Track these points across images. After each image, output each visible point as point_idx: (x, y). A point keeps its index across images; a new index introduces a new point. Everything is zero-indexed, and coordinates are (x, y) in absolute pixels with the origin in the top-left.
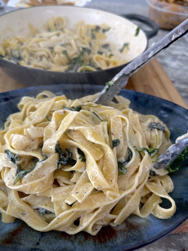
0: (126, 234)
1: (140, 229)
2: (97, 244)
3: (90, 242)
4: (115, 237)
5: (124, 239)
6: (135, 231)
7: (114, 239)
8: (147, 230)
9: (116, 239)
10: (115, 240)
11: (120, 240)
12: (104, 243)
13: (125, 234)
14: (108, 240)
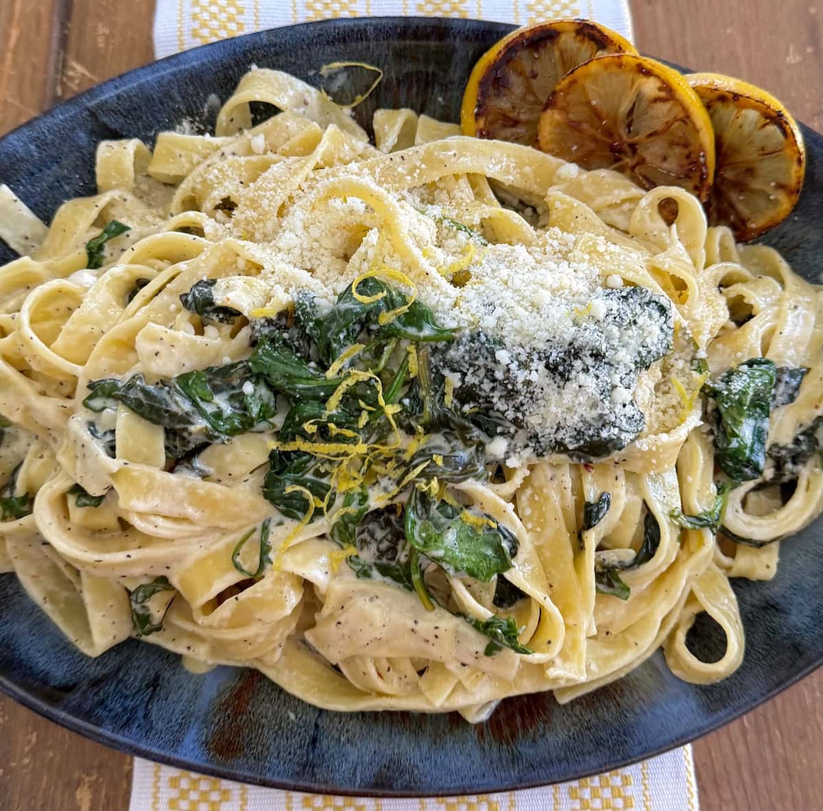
0: (578, 713)
1: (626, 704)
2: (486, 746)
3: (466, 734)
4: (545, 722)
5: (571, 734)
6: (607, 708)
7: (539, 731)
8: (645, 712)
9: (547, 731)
10: (543, 735)
11: (557, 735)
12: (508, 744)
13: (576, 716)
14: (520, 731)
